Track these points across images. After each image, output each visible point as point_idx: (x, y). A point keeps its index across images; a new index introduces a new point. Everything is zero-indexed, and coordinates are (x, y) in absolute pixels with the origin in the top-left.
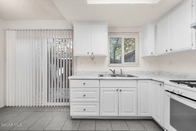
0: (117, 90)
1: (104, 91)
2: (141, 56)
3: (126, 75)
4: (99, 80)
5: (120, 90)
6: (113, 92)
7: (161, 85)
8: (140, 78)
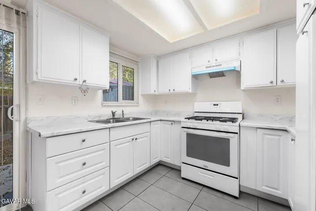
0: (133, 139)
1: (116, 146)
2: (140, 93)
3: (131, 118)
4: (108, 130)
5: (136, 139)
6: (128, 144)
7: (172, 124)
8: (153, 119)
